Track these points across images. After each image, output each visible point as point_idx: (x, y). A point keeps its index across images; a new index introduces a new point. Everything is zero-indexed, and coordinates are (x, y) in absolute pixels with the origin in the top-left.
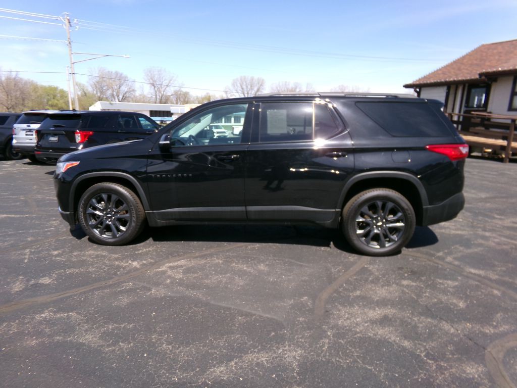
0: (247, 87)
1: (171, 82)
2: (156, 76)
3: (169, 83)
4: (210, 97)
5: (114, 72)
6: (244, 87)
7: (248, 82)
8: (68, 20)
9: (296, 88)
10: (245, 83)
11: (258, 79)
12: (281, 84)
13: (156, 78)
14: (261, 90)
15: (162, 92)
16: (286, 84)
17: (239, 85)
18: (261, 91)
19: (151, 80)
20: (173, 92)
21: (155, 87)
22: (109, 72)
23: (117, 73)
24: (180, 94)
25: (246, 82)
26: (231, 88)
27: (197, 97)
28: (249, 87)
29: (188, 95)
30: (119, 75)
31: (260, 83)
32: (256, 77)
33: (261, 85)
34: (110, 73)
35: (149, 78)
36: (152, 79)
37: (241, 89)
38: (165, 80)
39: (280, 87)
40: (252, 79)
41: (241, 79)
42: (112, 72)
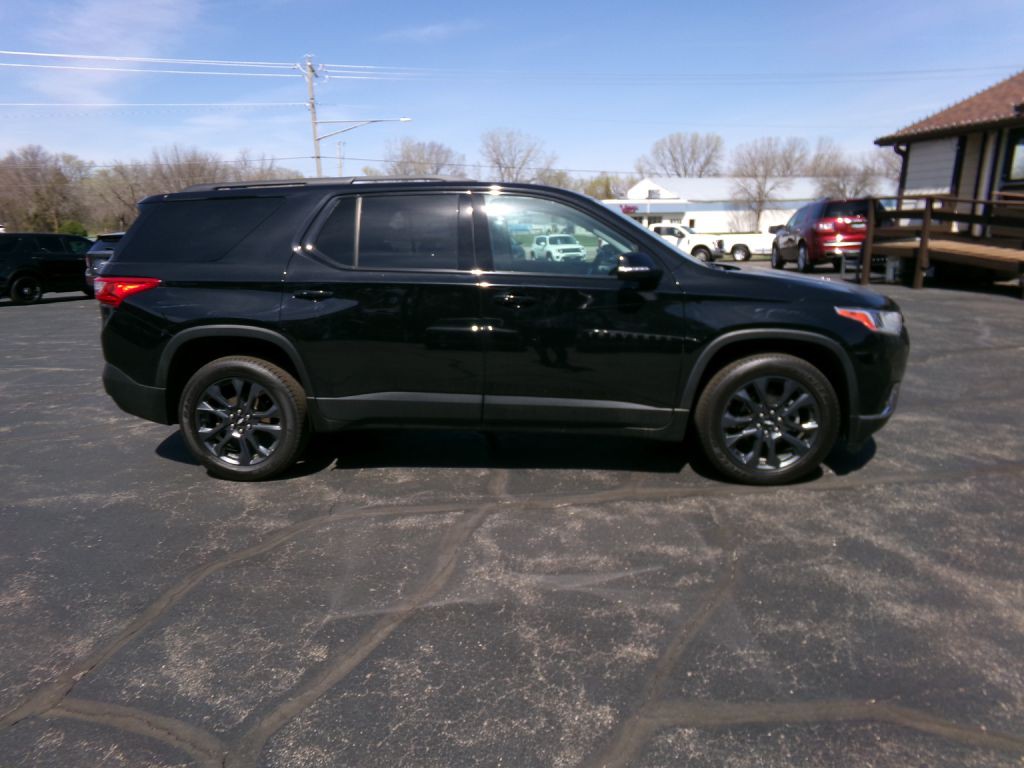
0: (683, 156)
1: (532, 154)
2: (504, 145)
3: (528, 156)
4: (608, 179)
5: (427, 143)
6: (678, 156)
7: (685, 146)
8: (311, 67)
9: (793, 149)
10: (679, 149)
11: (708, 138)
12: (759, 144)
13: (503, 147)
14: (714, 160)
15: (515, 176)
16: (769, 145)
17: (667, 153)
18: (715, 164)
19: (494, 154)
20: (534, 172)
21: (500, 167)
22: (419, 144)
23: (432, 145)
24: (550, 177)
25: (681, 146)
26: (652, 159)
27: (582, 181)
28: (688, 155)
29: (564, 179)
30: (436, 149)
31: (713, 146)
32: (703, 133)
33: (715, 149)
34: (421, 147)
35: (490, 149)
36: (494, 151)
37: (671, 161)
38: (520, 151)
39: (757, 152)
40: (695, 139)
41: (671, 141)
42: (424, 144)
